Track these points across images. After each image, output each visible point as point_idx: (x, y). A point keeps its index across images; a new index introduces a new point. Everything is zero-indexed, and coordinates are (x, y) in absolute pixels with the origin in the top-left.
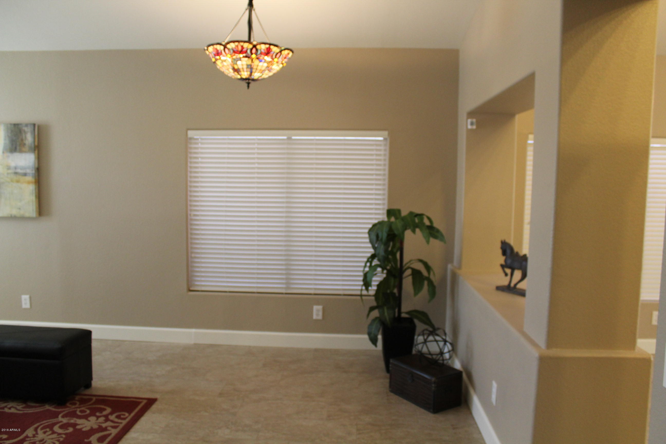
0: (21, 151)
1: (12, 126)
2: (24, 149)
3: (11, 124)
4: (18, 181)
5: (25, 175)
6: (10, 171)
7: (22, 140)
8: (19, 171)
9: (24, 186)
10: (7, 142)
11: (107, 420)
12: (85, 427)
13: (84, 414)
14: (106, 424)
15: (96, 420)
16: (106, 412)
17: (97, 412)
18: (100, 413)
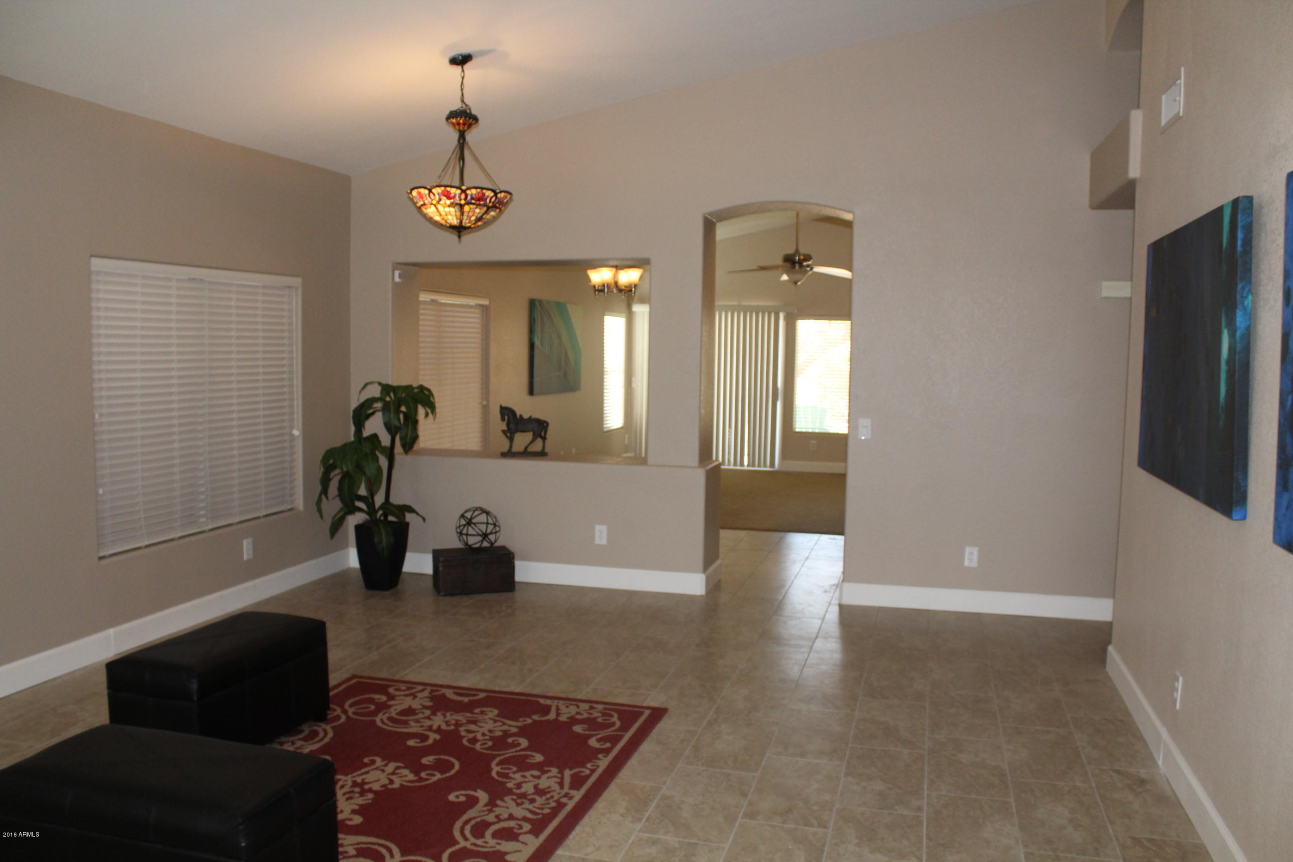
11: (407, 695)
12: (421, 704)
13: (373, 707)
14: (420, 695)
15: (404, 700)
16: (376, 696)
17: (371, 701)
18: (380, 699)
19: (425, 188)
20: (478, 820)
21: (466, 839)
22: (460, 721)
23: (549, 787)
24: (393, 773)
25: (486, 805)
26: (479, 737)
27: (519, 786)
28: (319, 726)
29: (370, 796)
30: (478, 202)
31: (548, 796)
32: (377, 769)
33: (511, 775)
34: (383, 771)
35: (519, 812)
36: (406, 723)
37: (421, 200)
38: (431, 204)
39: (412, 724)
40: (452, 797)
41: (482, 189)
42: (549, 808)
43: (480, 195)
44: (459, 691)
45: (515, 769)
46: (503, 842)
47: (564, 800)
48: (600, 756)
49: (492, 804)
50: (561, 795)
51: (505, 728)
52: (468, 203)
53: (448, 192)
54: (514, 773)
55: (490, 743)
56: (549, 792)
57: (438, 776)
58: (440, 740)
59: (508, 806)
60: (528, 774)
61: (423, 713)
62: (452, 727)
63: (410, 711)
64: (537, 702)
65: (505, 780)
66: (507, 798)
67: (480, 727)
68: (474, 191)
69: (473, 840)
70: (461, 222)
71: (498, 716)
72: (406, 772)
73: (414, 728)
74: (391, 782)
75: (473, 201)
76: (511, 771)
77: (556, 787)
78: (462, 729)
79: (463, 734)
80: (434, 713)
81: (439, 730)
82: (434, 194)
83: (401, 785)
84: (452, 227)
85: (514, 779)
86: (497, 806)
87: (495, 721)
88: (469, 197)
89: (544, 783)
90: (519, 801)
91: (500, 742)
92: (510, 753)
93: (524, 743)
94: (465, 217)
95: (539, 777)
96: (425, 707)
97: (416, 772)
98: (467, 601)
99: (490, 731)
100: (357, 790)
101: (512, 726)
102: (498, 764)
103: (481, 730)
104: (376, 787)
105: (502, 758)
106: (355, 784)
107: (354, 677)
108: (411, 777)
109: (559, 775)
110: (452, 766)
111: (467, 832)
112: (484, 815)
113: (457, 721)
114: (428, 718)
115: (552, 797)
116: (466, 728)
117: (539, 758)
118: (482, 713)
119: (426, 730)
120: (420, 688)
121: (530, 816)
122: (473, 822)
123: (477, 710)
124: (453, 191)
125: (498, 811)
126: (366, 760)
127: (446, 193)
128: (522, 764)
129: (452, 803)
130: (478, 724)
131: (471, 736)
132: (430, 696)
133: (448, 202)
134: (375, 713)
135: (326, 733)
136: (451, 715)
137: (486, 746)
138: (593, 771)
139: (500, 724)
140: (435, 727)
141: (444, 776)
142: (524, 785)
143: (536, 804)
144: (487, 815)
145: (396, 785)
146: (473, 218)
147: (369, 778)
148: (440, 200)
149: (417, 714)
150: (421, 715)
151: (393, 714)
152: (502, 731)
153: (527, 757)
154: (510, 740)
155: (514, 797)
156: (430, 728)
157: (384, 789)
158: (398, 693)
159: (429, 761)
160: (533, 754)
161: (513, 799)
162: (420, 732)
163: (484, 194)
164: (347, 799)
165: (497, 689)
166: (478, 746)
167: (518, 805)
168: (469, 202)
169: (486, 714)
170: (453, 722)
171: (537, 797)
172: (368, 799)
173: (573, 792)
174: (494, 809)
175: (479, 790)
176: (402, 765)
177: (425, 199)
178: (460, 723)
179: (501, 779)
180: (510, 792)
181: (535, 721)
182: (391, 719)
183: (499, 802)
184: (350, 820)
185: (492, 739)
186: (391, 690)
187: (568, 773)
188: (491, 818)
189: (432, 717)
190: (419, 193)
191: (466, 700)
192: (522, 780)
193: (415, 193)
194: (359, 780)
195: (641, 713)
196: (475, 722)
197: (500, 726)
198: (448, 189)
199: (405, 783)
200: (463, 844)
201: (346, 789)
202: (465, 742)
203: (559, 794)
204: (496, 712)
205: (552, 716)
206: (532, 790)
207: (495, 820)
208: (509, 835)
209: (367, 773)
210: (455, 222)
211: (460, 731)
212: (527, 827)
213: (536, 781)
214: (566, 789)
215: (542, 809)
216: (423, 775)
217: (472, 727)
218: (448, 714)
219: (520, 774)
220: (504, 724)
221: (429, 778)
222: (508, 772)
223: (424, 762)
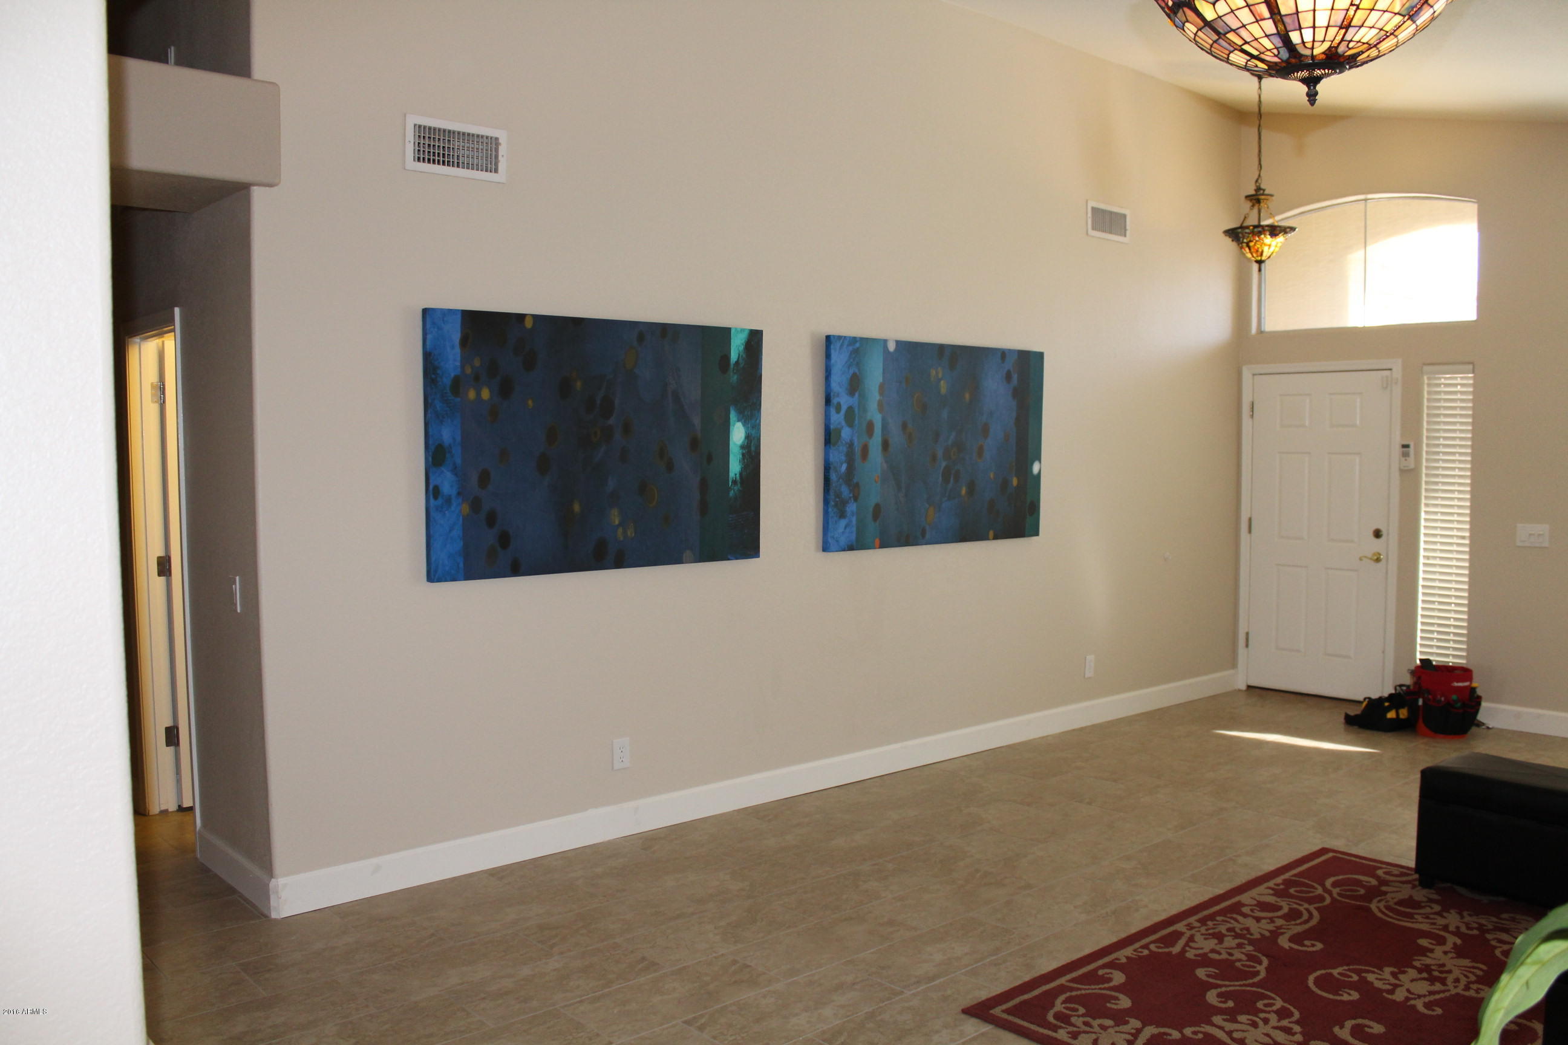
20: (1293, 922)
21: (1307, 910)
23: (1206, 939)
25: (1283, 933)
26: (1273, 1019)
27: (1240, 946)
29: (1417, 964)
31: (1211, 931)
33: (1244, 957)
35: (1249, 923)
40: (1319, 946)
42: (1217, 921)
45: (1238, 964)
46: (1273, 902)
47: (1198, 924)
48: (1124, 960)
49: (1276, 934)
50: (1197, 929)
51: (1229, 1026)
54: (1240, 960)
55: (1260, 1004)
56: (1210, 934)
57: (1335, 972)
58: (1334, 1023)
59: (1257, 929)
60: (1224, 956)
65: (1255, 953)
66: (1257, 936)
67: (1268, 1035)
69: (1301, 908)
72: (1378, 984)
74: (1394, 975)
76: (1244, 963)
77: (1198, 937)
78: (1298, 1037)
79: (1297, 1028)
83: (1381, 969)
85: (1243, 954)
86: (1270, 931)
89: (1212, 943)
90: (1245, 932)
91: (1245, 1004)
92: (1234, 986)
93: (1212, 997)
95: (1213, 951)
97: (1364, 981)
99: (1255, 1025)
100: (1435, 971)
101: (1218, 1027)
102: (1257, 973)
103: (1268, 1029)
104: (1413, 973)
105: (1251, 981)
106: (1443, 981)
108: (1371, 977)
109: (1187, 948)
110: (1317, 981)
111: (1306, 916)
112: (1286, 925)
115: (1207, 930)
116: (1291, 1034)
117: (1201, 973)
121: (1240, 918)
122: (1298, 921)
125: (1271, 927)
126: (1439, 1011)
128: (1227, 969)
129: (1321, 941)
131: (1285, 1023)
137: (1266, 1001)
138: (1146, 947)
139: (1235, 1035)
141: (1328, 971)
142: (1235, 946)
143: (1229, 925)
144: (1282, 926)
145: (1388, 970)
147: (1425, 984)
152: (1237, 1022)
153: (1215, 977)
154: (1230, 1004)
155: (1248, 936)
157: (1403, 970)
159: (1349, 994)
160: (1205, 980)
161: (1251, 934)
164: (1444, 965)
166: (1279, 1003)
167: (1248, 929)
171: (1224, 932)
172: (1418, 961)
173: (1184, 929)
174: (1274, 929)
175: (1288, 948)
176: (1385, 994)
179: (1259, 954)
180: (1251, 942)
181: (1179, 1029)
183: (1267, 934)
184: (1430, 941)
185: (1256, 1012)
187: (1176, 949)
188: (1280, 922)
192: (1235, 952)
194: (1439, 986)
196: (1275, 1044)
197: (1237, 1031)
199: (1376, 969)
200: (1311, 908)
201: (1451, 977)
202: (1297, 1015)
203: (1199, 931)
205: (1148, 1030)
206: (1226, 939)
207: (1276, 919)
208: (1264, 906)
209: (1430, 991)
212: (1245, 910)
213: (1218, 948)
214: (1188, 934)
215: (1223, 921)
216: (1355, 978)
219: (1233, 958)
220: (1229, 1033)
221: (1348, 973)
222: (1248, 963)
223: (1355, 996)
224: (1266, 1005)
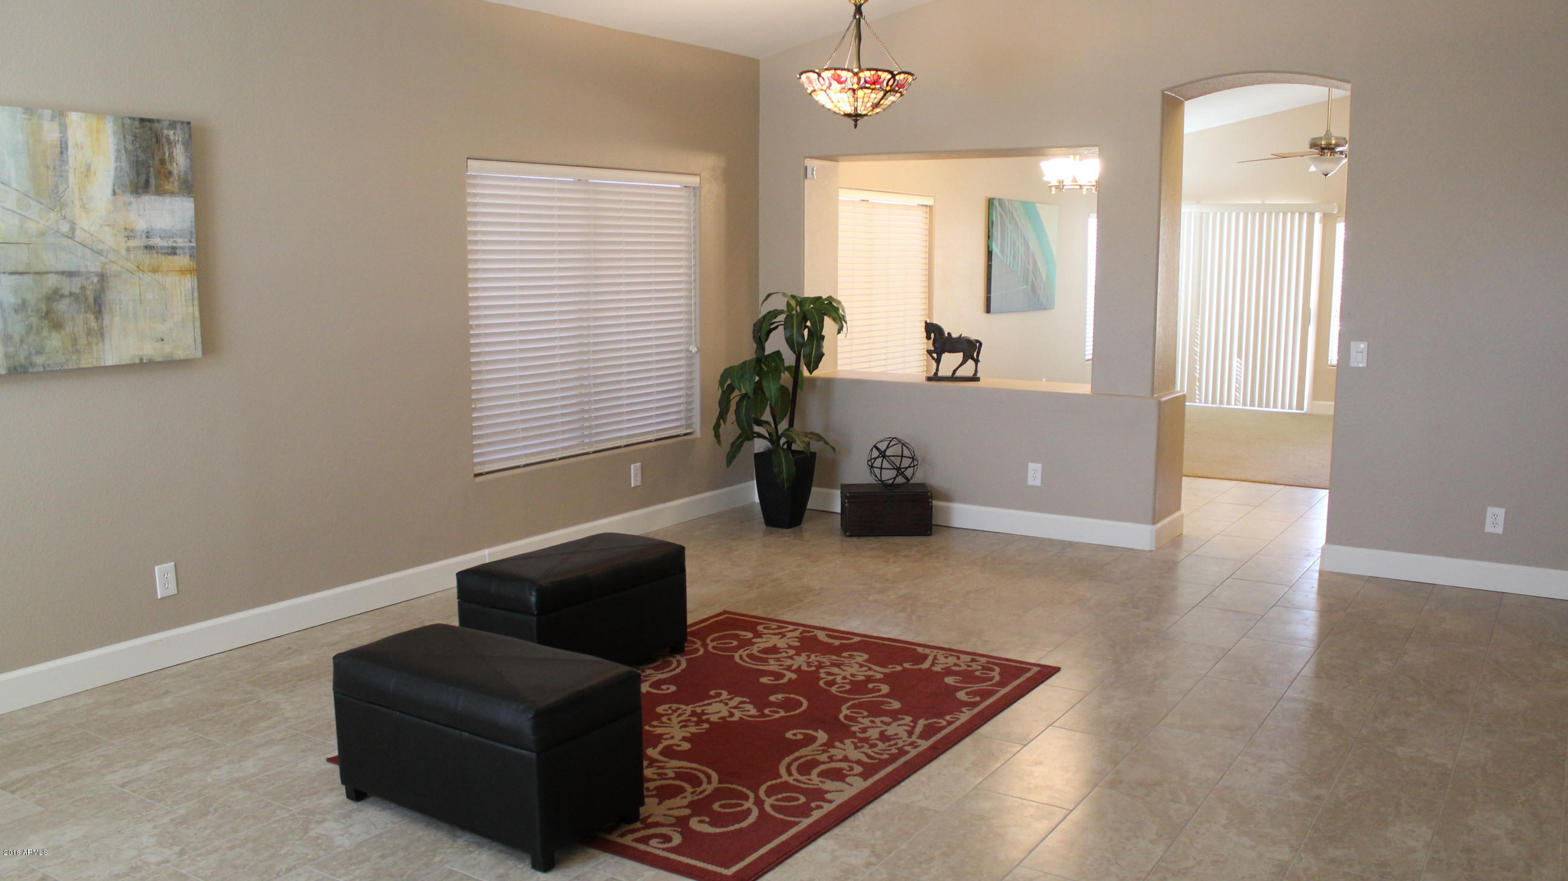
0: (160, 192)
1: (137, 123)
2: (168, 187)
3: (133, 119)
4: (155, 270)
5: (173, 251)
6: (132, 243)
7: (163, 162)
8: (156, 241)
9: (172, 280)
10: (125, 165)
11: (775, 634)
12: (787, 644)
13: (735, 643)
14: (789, 635)
15: (770, 638)
16: (743, 633)
17: (736, 637)
18: (746, 636)
19: (814, 72)
20: (809, 758)
21: (790, 774)
22: (824, 663)
23: (896, 734)
24: (735, 707)
25: (821, 746)
26: (839, 679)
27: (864, 730)
28: (674, 657)
29: (706, 726)
30: (873, 87)
31: (892, 742)
32: (721, 702)
33: (860, 719)
34: (726, 704)
35: (854, 754)
36: (766, 660)
37: (811, 85)
38: (821, 90)
39: (772, 662)
40: (789, 735)
41: (877, 70)
42: (888, 754)
43: (875, 77)
44: (832, 633)
45: (866, 713)
46: (828, 781)
47: (907, 748)
48: (964, 709)
49: (829, 744)
50: (906, 743)
51: (871, 672)
52: (862, 88)
53: (839, 75)
54: (863, 717)
55: (848, 687)
56: (894, 739)
57: (782, 713)
58: (796, 679)
59: (847, 749)
60: (878, 720)
61: (787, 652)
62: (813, 668)
63: (774, 650)
64: (915, 650)
65: (850, 723)
66: (848, 742)
68: (867, 74)
69: (796, 775)
70: (856, 109)
71: (866, 661)
72: (749, 707)
73: (773, 666)
74: (732, 715)
75: (867, 85)
76: (861, 715)
77: (905, 735)
78: (822, 671)
79: (823, 675)
80: (798, 654)
81: (798, 671)
82: (823, 78)
83: (741, 718)
84: (848, 115)
85: (861, 723)
86: (834, 747)
87: (861, 666)
88: (862, 81)
89: (891, 730)
90: (859, 745)
91: (859, 687)
92: (866, 698)
93: (885, 689)
94: (860, 104)
95: (888, 724)
96: (790, 647)
97: (760, 708)
98: (873, 542)
99: (853, 675)
100: (695, 719)
101: (878, 672)
102: (848, 708)
103: (843, 674)
104: (714, 718)
105: (855, 702)
106: (694, 713)
107: (725, 612)
108: (753, 711)
109: (912, 724)
110: (801, 704)
111: (794, 769)
112: (818, 754)
113: (820, 662)
114: (791, 658)
115: (896, 744)
116: (828, 670)
117: (896, 705)
118: (851, 656)
119: (784, 669)
120: (791, 627)
121: (865, 759)
122: (803, 760)
123: (845, 654)
124: (844, 74)
125: (833, 751)
126: (712, 693)
127: (837, 77)
128: (875, 710)
129: (788, 739)
130: (842, 667)
131: (830, 678)
132: (801, 636)
133: (839, 87)
134: (736, 649)
135: (679, 664)
136: (816, 656)
137: (843, 689)
138: (950, 723)
139: (866, 668)
140: (794, 668)
141: (788, 714)
142: (869, 730)
143: (876, 750)
144: (820, 754)
145: (736, 718)
146: (869, 104)
147: (710, 709)
148: (830, 85)
149: (781, 653)
150: (784, 654)
151: (755, 652)
152: (865, 675)
153: (883, 703)
154: (870, 686)
155: (856, 741)
156: (789, 668)
157: (722, 720)
158: (766, 631)
159: (776, 698)
160: (892, 701)
161: (852, 742)
162: (777, 670)
163: (879, 77)
164: (681, 727)
165: (875, 634)
166: (834, 689)
167: (856, 748)
168: (863, 86)
169: (854, 658)
170: (816, 663)
171: (880, 743)
172: (702, 729)
173: (920, 741)
174: (830, 750)
175: (820, 731)
176: (748, 700)
177: (814, 84)
178: (823, 664)
179: (847, 722)
180: (853, 735)
181: (905, 670)
182: (751, 656)
183: (837, 744)
184: (678, 745)
185: (851, 682)
186: (760, 628)
187: (922, 723)
188: (824, 757)
189: (795, 657)
190: (808, 78)
191: (837, 642)
192: (870, 724)
193: (804, 77)
194: (699, 710)
195: (1030, 669)
196: (838, 666)
197: (866, 671)
198: (839, 72)
199: (746, 718)
200: (785, 777)
201: (683, 718)
202: (821, 683)
203: (904, 741)
204: (866, 656)
205: (926, 665)
206: (877, 736)
207: (827, 760)
208: (837, 775)
209: (710, 704)
210: (849, 110)
211: (820, 673)
212: (858, 769)
213: (885, 728)
214: (914, 738)
215: (882, 754)
216: (766, 711)
217: (835, 670)
218: (813, 656)
219: (869, 719)
220: (870, 669)
221: (772, 714)
222: (857, 715)
223: (772, 698)
224: (845, 687)
